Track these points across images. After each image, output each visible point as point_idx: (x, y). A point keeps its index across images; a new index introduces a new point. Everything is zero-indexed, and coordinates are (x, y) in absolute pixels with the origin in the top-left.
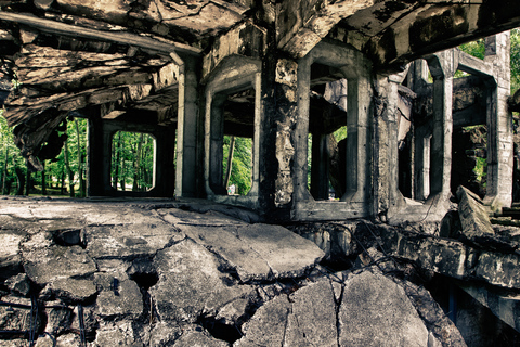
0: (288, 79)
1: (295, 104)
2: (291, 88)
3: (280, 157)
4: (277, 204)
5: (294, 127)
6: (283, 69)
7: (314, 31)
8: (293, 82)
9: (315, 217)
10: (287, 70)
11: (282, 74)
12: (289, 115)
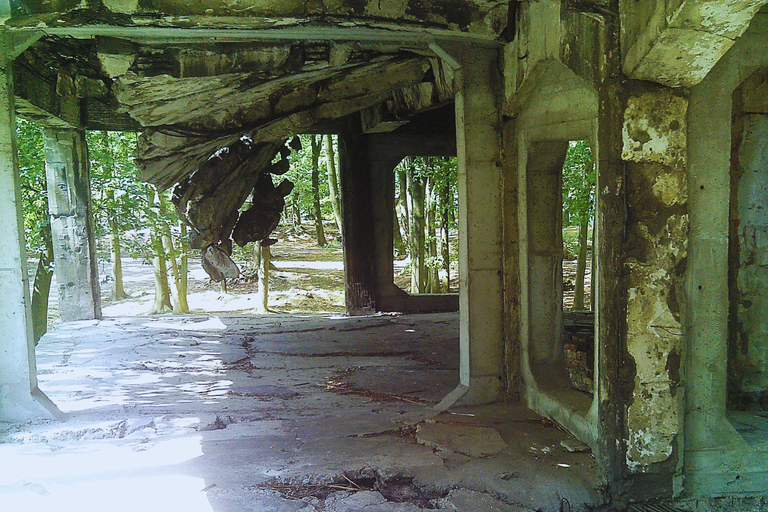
0: (659, 145)
1: (681, 209)
2: (667, 169)
3: (637, 349)
4: (632, 465)
5: (680, 268)
6: (644, 123)
7: (705, 30)
8: (673, 151)
9: (750, 486)
10: (656, 121)
11: (642, 137)
12: (664, 241)
